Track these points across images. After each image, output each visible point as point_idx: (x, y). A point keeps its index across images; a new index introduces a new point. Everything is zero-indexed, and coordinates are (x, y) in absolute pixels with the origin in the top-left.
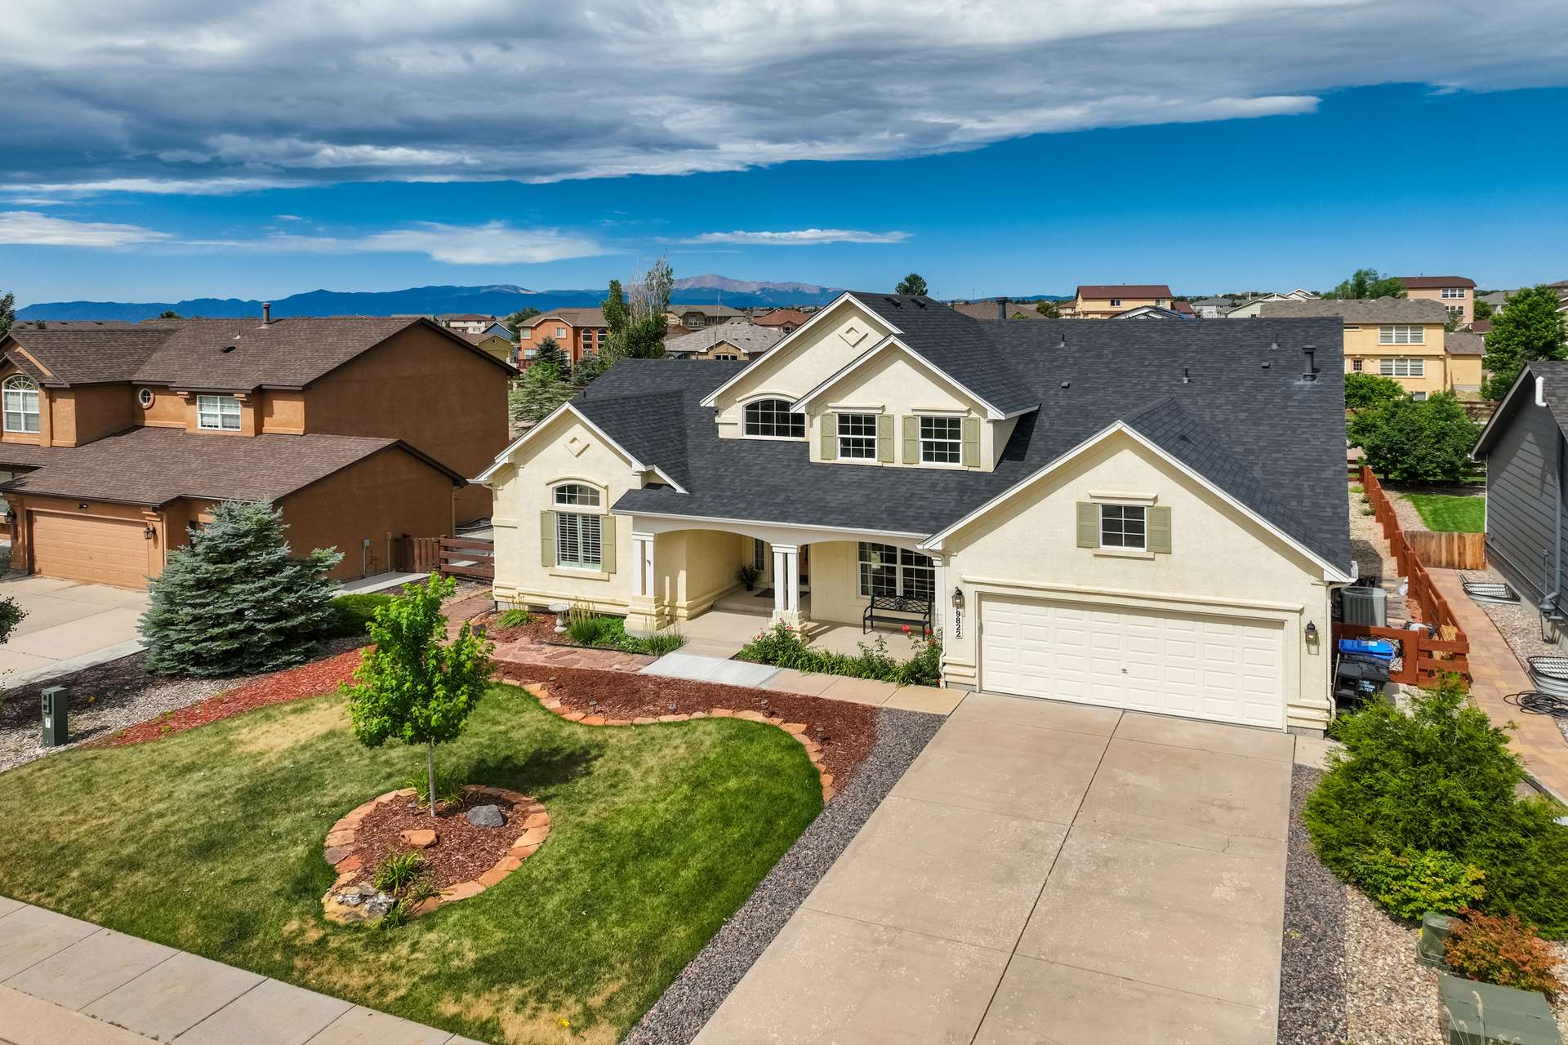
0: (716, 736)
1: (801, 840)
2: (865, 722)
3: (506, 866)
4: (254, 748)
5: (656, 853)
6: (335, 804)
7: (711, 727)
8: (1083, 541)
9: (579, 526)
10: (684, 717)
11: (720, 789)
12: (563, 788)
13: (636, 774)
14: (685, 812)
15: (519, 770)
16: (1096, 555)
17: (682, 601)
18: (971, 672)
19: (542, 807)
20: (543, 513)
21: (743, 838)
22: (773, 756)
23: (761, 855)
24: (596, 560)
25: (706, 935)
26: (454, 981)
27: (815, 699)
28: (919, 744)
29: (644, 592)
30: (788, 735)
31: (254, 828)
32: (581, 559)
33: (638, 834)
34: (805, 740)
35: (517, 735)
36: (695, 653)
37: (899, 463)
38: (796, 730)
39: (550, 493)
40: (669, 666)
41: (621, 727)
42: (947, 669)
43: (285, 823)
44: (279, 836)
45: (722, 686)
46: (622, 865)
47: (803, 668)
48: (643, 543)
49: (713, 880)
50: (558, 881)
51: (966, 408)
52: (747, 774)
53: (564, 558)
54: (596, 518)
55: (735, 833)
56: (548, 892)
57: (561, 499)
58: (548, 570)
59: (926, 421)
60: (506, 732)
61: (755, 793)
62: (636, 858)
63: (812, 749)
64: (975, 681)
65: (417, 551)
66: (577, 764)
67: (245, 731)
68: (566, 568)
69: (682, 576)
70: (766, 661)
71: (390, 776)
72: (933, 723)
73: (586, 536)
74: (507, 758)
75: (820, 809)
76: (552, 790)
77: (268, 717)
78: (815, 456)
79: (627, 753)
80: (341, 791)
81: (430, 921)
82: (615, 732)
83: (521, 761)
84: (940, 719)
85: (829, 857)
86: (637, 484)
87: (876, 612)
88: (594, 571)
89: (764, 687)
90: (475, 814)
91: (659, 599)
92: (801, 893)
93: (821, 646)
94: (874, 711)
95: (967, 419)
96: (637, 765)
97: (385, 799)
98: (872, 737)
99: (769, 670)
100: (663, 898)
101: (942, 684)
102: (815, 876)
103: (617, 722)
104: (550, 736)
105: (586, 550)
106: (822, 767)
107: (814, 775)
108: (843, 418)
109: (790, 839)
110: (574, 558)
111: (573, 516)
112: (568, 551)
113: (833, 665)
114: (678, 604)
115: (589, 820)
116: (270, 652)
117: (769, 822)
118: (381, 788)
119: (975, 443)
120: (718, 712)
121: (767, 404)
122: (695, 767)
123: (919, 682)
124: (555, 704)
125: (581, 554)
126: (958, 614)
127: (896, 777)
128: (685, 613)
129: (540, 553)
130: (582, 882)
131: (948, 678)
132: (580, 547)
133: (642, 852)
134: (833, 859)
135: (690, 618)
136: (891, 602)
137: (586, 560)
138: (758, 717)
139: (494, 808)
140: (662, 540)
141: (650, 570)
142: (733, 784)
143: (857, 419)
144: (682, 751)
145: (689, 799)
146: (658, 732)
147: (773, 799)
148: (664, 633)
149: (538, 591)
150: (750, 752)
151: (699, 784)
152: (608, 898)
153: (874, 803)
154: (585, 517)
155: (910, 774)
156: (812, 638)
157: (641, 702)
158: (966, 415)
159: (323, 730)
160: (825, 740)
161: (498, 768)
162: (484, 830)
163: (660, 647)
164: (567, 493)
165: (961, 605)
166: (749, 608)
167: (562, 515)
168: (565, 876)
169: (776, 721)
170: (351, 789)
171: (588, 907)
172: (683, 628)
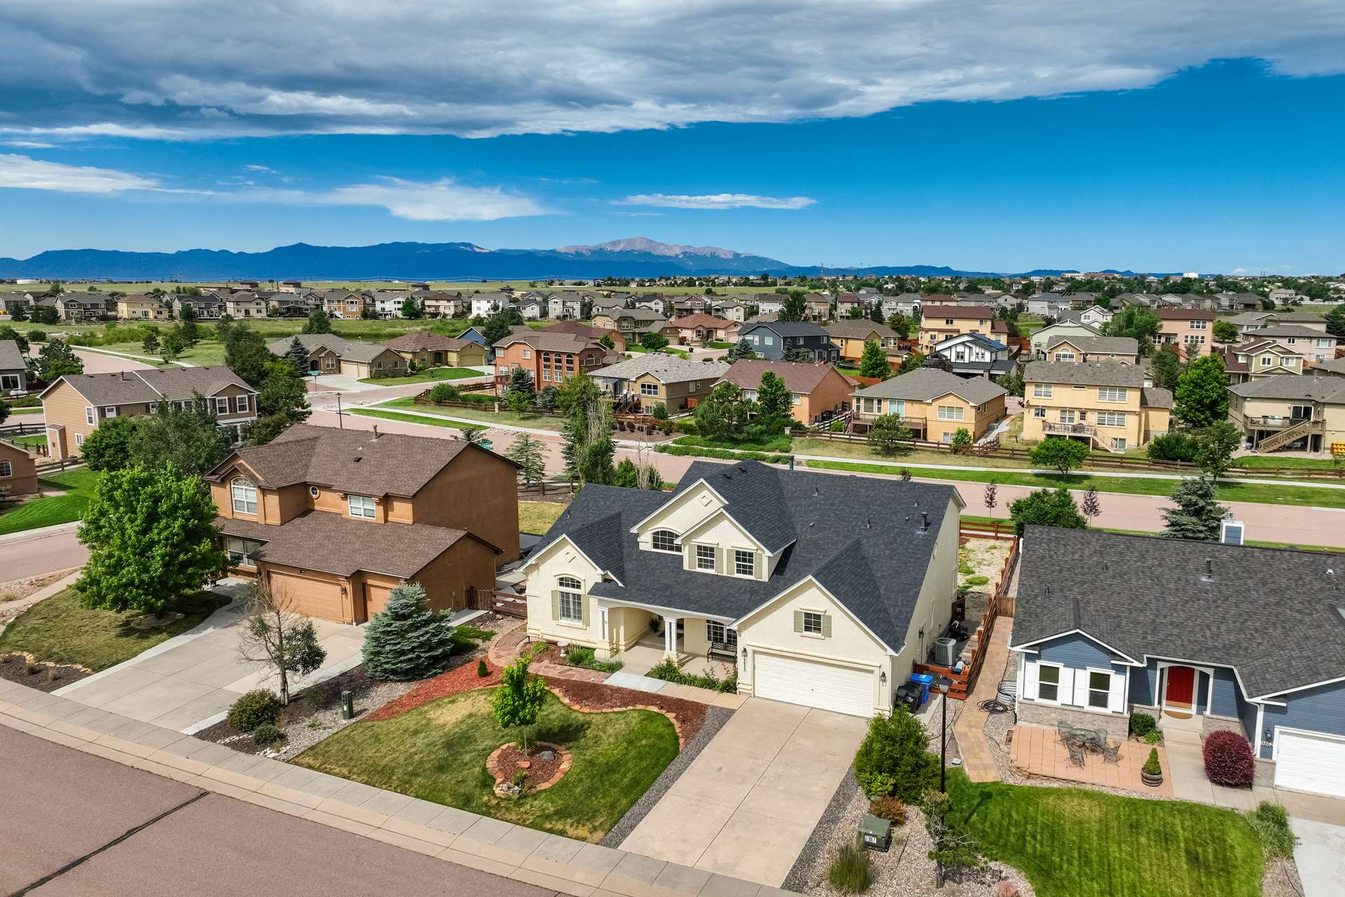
0: (638, 719)
1: (669, 767)
2: (701, 713)
3: (558, 776)
4: (441, 722)
5: (614, 771)
6: (484, 750)
7: (636, 714)
8: (796, 628)
9: (571, 599)
10: (624, 709)
11: (639, 744)
12: (576, 743)
13: (605, 737)
14: (625, 755)
15: (555, 735)
16: (800, 635)
17: (622, 642)
18: (750, 688)
19: (568, 752)
20: (553, 591)
21: (647, 766)
22: (661, 729)
23: (654, 773)
24: (580, 618)
25: (633, 802)
26: (548, 817)
27: (681, 700)
28: (722, 724)
29: (604, 638)
30: (668, 719)
31: (456, 760)
32: (572, 618)
33: (607, 764)
34: (674, 721)
35: (552, 717)
36: (628, 671)
37: (725, 574)
38: (671, 716)
39: (556, 581)
40: (617, 680)
41: (597, 714)
42: (739, 686)
43: (467, 758)
44: (466, 764)
45: (641, 692)
46: (602, 776)
47: (677, 682)
48: (603, 613)
49: (635, 782)
50: (579, 782)
51: (755, 549)
52: (649, 738)
53: (564, 615)
54: (579, 596)
55: (644, 764)
56: (576, 786)
57: (561, 585)
58: (556, 622)
59: (738, 553)
60: (547, 716)
61: (652, 746)
62: (607, 773)
63: (677, 725)
64: (752, 692)
65: (479, 598)
66: (580, 732)
67: (432, 712)
68: (565, 621)
69: (622, 629)
70: (661, 678)
71: (503, 737)
72: (729, 713)
73: (574, 605)
74: (550, 729)
75: (677, 754)
76: (571, 744)
77: (439, 705)
78: (686, 568)
79: (601, 727)
80: (485, 743)
81: (535, 797)
82: (594, 716)
83: (556, 730)
84: (733, 711)
85: (678, 774)
86: (599, 579)
87: (714, 651)
88: (579, 624)
89: (659, 693)
90: (543, 755)
91: (611, 642)
92: (667, 787)
93: (685, 671)
94: (706, 706)
95: (757, 554)
96: (605, 733)
97: (504, 747)
98: (703, 720)
99: (662, 682)
100: (618, 789)
101: (737, 693)
102: (673, 782)
103: (595, 711)
104: (567, 718)
105: (574, 612)
106: (680, 735)
107: (677, 738)
108: (699, 547)
109: (665, 766)
110: (569, 616)
111: (568, 594)
112: (566, 613)
113: (691, 681)
114: (620, 644)
115: (587, 757)
116: (427, 668)
117: (658, 759)
118: (501, 742)
119: (760, 567)
120: (639, 707)
121: (664, 533)
122: (629, 734)
123: (728, 691)
124: (566, 701)
125: (572, 614)
126: (745, 660)
127: (710, 740)
128: (623, 648)
129: (551, 614)
130: (587, 783)
131: (740, 690)
132: (572, 610)
133: (609, 771)
134: (680, 774)
135: (626, 651)
136: (720, 645)
137: (575, 617)
138: (655, 709)
139: (551, 752)
140: (611, 611)
141: (606, 626)
142: (644, 742)
143: (706, 549)
144: (623, 726)
145: (626, 749)
146: (613, 716)
147: (660, 749)
148: (614, 660)
149: (550, 633)
150: (652, 727)
151: (630, 742)
152: (598, 789)
153: (699, 752)
154: (574, 595)
155: (715, 738)
156: (683, 665)
157: (605, 701)
158: (756, 552)
159: (466, 713)
160: (683, 721)
161: (548, 733)
162: (547, 761)
163: (613, 668)
164: (563, 581)
165: (746, 656)
166: (655, 644)
167: (562, 594)
168: (581, 780)
169: (663, 712)
170: (488, 743)
171: (591, 792)
172: (623, 657)
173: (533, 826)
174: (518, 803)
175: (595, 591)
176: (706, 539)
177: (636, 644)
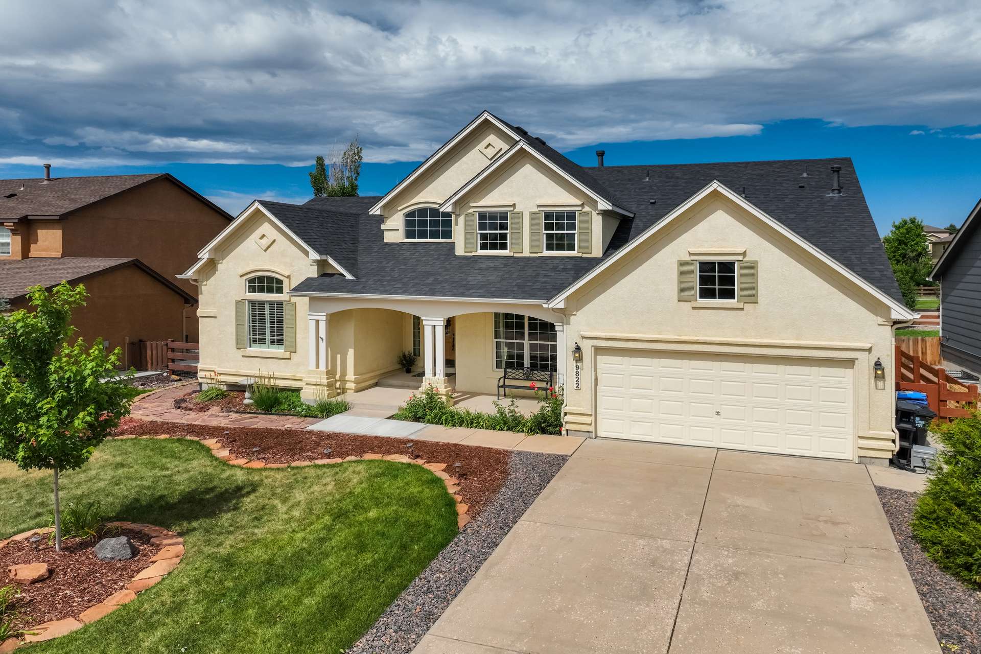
0: (364, 474)
2: (498, 462)
7: (361, 467)
8: (683, 295)
9: (267, 312)
10: (339, 460)
16: (694, 308)
18: (588, 420)
19: (180, 540)
20: (237, 302)
22: (414, 490)
27: (455, 445)
28: (546, 479)
30: (429, 472)
32: (268, 342)
33: (270, 563)
36: (357, 414)
37: (526, 253)
38: (437, 469)
39: (243, 283)
40: (333, 424)
41: (278, 469)
42: (567, 418)
45: (376, 437)
47: (447, 423)
48: (317, 321)
51: (580, 203)
54: (280, 304)
57: (252, 289)
58: (241, 352)
59: (548, 216)
61: (393, 521)
63: (451, 485)
65: (149, 353)
68: (256, 350)
69: (351, 353)
72: (557, 462)
73: (272, 322)
74: (162, 497)
76: (195, 524)
78: (460, 251)
79: (279, 490)
82: (272, 473)
84: (563, 459)
85: (461, 580)
86: (313, 272)
87: (508, 382)
88: (279, 351)
89: (412, 437)
94: (507, 454)
95: (581, 213)
96: (284, 501)
98: (505, 473)
99: (418, 426)
101: (564, 432)
102: (445, 600)
103: (276, 466)
105: (272, 334)
106: (459, 498)
107: (451, 504)
108: (482, 216)
109: (423, 562)
110: (262, 342)
111: (262, 304)
112: (258, 336)
113: (473, 421)
114: (347, 378)
115: (223, 551)
119: (587, 233)
120: (368, 456)
121: (422, 211)
122: (340, 501)
123: (544, 431)
124: (225, 454)
125: (268, 337)
126: (577, 367)
127: (527, 505)
128: (352, 386)
129: (234, 337)
131: (569, 427)
132: (268, 331)
133: (268, 580)
134: (465, 581)
136: (520, 373)
137: (273, 342)
138: (405, 459)
139: (124, 539)
140: (334, 320)
141: (323, 345)
143: (493, 216)
145: (329, 529)
146: (312, 472)
147: (410, 526)
149: (233, 371)
154: (271, 303)
157: (302, 450)
158: (580, 208)
160: (463, 476)
163: (327, 410)
164: (255, 284)
165: (579, 359)
166: (407, 383)
167: (253, 303)
168: (177, 608)
169: (420, 462)
177: (376, 385)
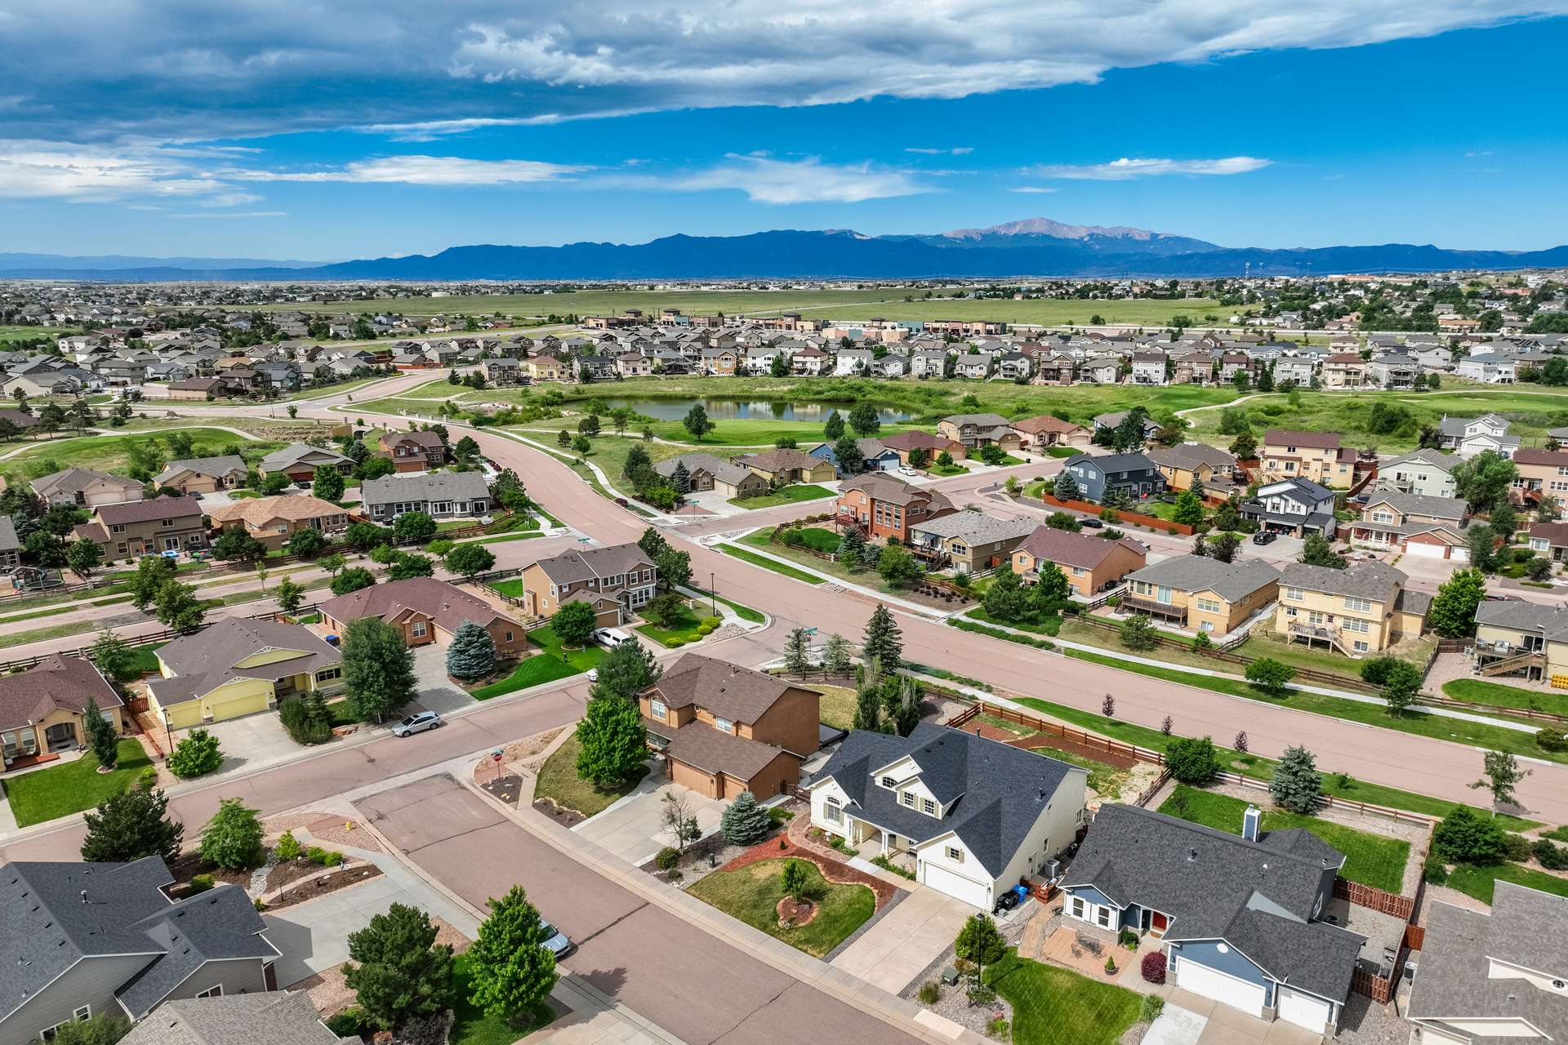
0: (858, 890)
1: (865, 923)
2: (892, 891)
3: (810, 919)
4: (757, 877)
5: (838, 921)
6: (776, 899)
7: (857, 887)
10: (852, 883)
12: (822, 901)
13: (838, 900)
14: (846, 912)
15: (813, 894)
17: (861, 837)
19: (817, 906)
20: (824, 805)
21: (854, 921)
22: (867, 899)
23: (857, 925)
24: (838, 821)
25: (842, 941)
26: (800, 942)
27: (884, 881)
28: (901, 901)
29: (850, 835)
30: (873, 893)
31: (762, 902)
33: (835, 916)
34: (876, 895)
35: (814, 883)
36: (861, 858)
37: (918, 810)
38: (875, 891)
39: (825, 798)
40: (855, 863)
41: (838, 884)
43: (768, 902)
44: (767, 906)
45: (864, 873)
46: (831, 923)
47: (885, 869)
48: (851, 820)
49: (846, 929)
50: (819, 925)
52: (860, 904)
53: (830, 818)
54: (838, 809)
55: (853, 919)
56: (817, 927)
57: (829, 801)
58: (825, 820)
60: (811, 881)
61: (858, 911)
62: (834, 922)
63: (877, 897)
64: (923, 882)
65: (788, 789)
66: (825, 894)
67: (753, 870)
68: (830, 820)
70: (876, 865)
71: (786, 892)
72: (907, 894)
73: (836, 814)
74: (811, 890)
75: (872, 915)
76: (820, 902)
77: (757, 866)
78: (898, 802)
79: (837, 893)
80: (777, 895)
81: (797, 930)
82: (836, 885)
84: (909, 893)
86: (849, 804)
88: (837, 823)
89: (873, 875)
90: (804, 907)
91: (854, 838)
92: (862, 934)
93: (891, 862)
94: (896, 888)
96: (839, 896)
97: (786, 898)
98: (892, 897)
99: (877, 867)
100: (836, 932)
101: (914, 882)
102: (865, 931)
103: (837, 882)
104: (821, 884)
106: (877, 904)
107: (874, 906)
108: (906, 793)
110: (832, 819)
111: (832, 807)
112: (831, 816)
113: (893, 870)
115: (826, 911)
116: (754, 840)
117: (861, 917)
118: (785, 895)
121: (888, 779)
122: (851, 899)
123: (910, 880)
124: (823, 873)
127: (892, 910)
129: (823, 814)
130: (823, 925)
131: (917, 880)
132: (834, 817)
134: (871, 927)
135: (863, 842)
137: (836, 820)
142: (857, 906)
143: (909, 795)
144: (849, 894)
145: (847, 909)
146: (845, 887)
148: (853, 849)
149: (822, 826)
150: (863, 897)
151: (850, 905)
152: (827, 930)
153: (883, 916)
154: (835, 808)
155: (895, 909)
156: (891, 858)
157: (844, 875)
159: (770, 873)
160: (881, 896)
161: (809, 893)
162: (806, 910)
163: (854, 854)
164: (831, 799)
165: (921, 863)
167: (829, 806)
169: (872, 888)
170: (779, 894)
171: (824, 931)
172: (859, 847)
173: (793, 945)
174: (788, 932)
175: (846, 810)
176: (909, 789)
177: (866, 842)
